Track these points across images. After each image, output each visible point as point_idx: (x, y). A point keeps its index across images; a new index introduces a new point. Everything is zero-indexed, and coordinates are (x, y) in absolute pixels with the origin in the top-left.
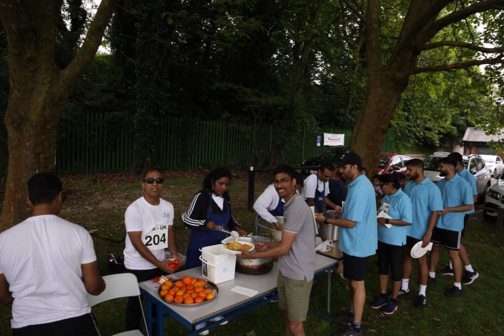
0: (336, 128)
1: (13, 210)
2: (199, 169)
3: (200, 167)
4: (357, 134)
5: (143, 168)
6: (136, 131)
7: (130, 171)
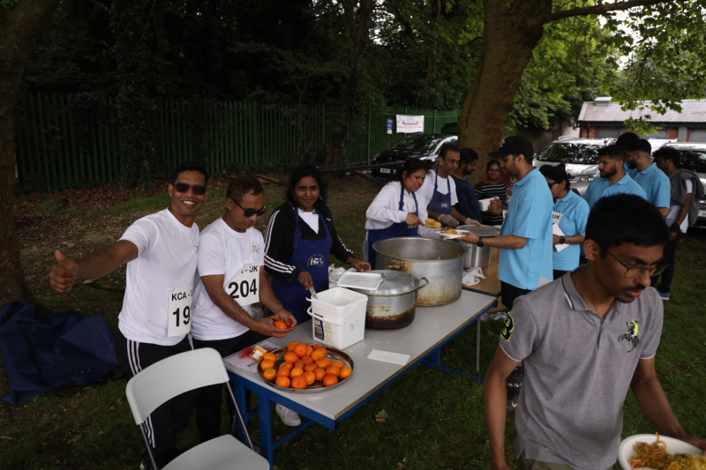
0: (412, 107)
2: (223, 176)
3: (224, 172)
4: (469, 112)
5: (138, 177)
6: (122, 122)
7: (119, 183)
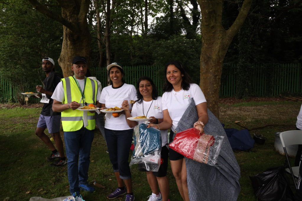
2: (280, 97)
3: (280, 95)
5: (243, 95)
6: (239, 73)
7: (235, 97)
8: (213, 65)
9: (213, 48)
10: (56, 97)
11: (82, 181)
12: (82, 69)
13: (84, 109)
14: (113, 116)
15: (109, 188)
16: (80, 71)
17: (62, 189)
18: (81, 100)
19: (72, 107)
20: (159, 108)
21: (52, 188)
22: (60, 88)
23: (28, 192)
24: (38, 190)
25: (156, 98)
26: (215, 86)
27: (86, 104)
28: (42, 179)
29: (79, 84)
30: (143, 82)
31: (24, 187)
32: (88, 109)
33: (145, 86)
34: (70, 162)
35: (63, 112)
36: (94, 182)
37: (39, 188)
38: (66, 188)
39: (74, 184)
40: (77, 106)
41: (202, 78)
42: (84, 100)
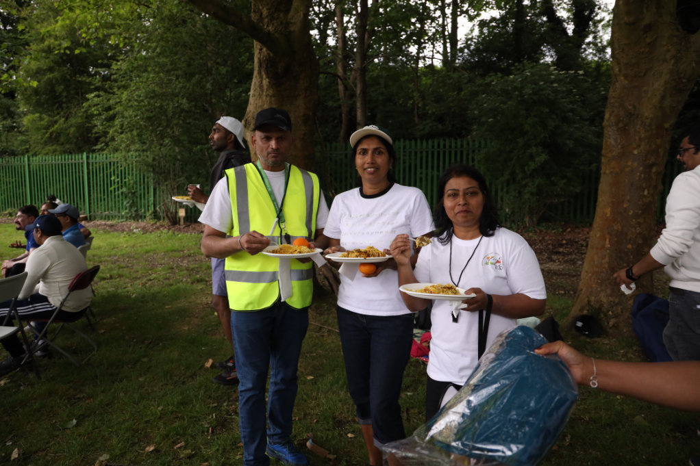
1: (609, 246)
8: (643, 136)
9: (645, 88)
10: (211, 219)
11: (277, 437)
12: (274, 147)
13: (280, 253)
14: (361, 272)
15: (347, 461)
16: (270, 150)
17: (228, 448)
18: (274, 228)
19: (248, 248)
20: (498, 262)
21: (207, 444)
22: (222, 194)
23: (152, 448)
24: (175, 443)
25: (491, 232)
26: (646, 193)
27: (288, 238)
28: (185, 417)
29: (270, 184)
30: (456, 184)
31: (146, 432)
32: (292, 253)
33: (461, 193)
34: (243, 388)
35: (230, 257)
36: (307, 440)
37: (178, 439)
38: (238, 448)
39: (253, 447)
40: (260, 245)
41: (608, 172)
42: (282, 226)
